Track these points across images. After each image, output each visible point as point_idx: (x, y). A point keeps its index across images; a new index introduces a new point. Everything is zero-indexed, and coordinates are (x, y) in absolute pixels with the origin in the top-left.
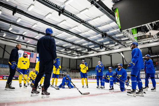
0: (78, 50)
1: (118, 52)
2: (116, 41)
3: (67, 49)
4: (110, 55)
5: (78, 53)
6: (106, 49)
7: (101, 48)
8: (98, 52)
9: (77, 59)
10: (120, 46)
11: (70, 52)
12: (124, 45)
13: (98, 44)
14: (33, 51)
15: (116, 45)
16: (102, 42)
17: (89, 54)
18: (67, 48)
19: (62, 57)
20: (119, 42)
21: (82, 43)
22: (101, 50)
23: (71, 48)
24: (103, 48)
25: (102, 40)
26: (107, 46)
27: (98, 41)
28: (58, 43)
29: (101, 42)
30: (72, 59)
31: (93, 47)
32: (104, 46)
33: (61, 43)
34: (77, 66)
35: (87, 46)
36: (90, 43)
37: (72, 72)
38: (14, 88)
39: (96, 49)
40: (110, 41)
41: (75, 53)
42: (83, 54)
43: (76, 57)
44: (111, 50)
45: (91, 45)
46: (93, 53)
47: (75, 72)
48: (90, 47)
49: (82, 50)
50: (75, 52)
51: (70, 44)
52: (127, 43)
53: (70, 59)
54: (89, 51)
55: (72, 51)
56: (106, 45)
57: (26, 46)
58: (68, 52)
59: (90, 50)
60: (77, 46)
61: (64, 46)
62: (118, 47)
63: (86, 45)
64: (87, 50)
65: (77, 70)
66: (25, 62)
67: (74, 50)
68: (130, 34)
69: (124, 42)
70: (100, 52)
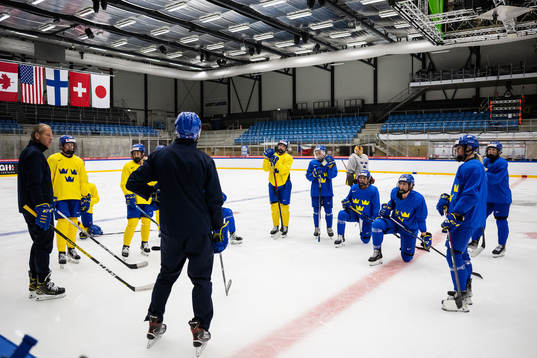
0: (210, 48)
1: (362, 60)
2: (358, 20)
3: (167, 47)
4: (330, 68)
5: (208, 60)
6: (317, 47)
7: (297, 43)
8: (285, 55)
9: (202, 82)
10: (370, 36)
11: (179, 55)
12: (386, 36)
13: (289, 29)
15: (354, 35)
16: (306, 22)
17: (250, 62)
18: (166, 43)
19: (146, 75)
20: (369, 23)
21: (227, 26)
22: (297, 50)
23: (185, 41)
24: (305, 42)
25: (307, 14)
26: (322, 34)
27: (292, 18)
28: (133, 22)
29: (298, 22)
30: (184, 81)
31: (267, 40)
32: (311, 36)
33: (143, 22)
34: (205, 108)
35: (244, 35)
36: (259, 24)
39: (280, 46)
40: (335, 17)
41: (197, 60)
42: (228, 62)
43: (202, 75)
44: (336, 49)
45: (260, 32)
46: (267, 59)
48: (257, 38)
49: (225, 50)
50: (199, 57)
51: (177, 29)
52: (397, 27)
53: (176, 80)
54: (251, 52)
55: (187, 51)
56: (318, 31)
58: (172, 57)
59: (255, 48)
60: (207, 36)
61: (155, 34)
62: (361, 40)
63: (243, 32)
64: (243, 48)
67: (193, 49)
68: (423, 11)
69: (388, 24)
70: (295, 55)
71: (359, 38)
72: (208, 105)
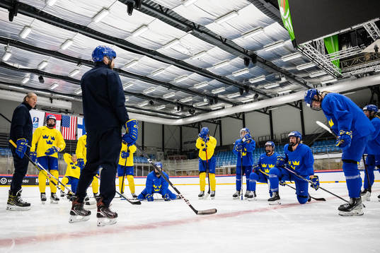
0: (183, 101)
1: (288, 104)
2: (282, 73)
3: (155, 102)
4: (267, 111)
5: (183, 110)
6: (256, 96)
7: (243, 95)
8: (235, 104)
9: (181, 126)
10: (294, 86)
11: (163, 107)
12: (305, 84)
13: (235, 84)
14: (67, 110)
15: (282, 85)
16: (246, 78)
17: (211, 111)
18: (153, 98)
19: (143, 122)
20: (291, 76)
21: (193, 85)
22: (243, 100)
23: (166, 97)
24: (247, 93)
25: (245, 72)
26: (260, 87)
27: (236, 75)
28: (131, 85)
29: (241, 78)
30: (168, 126)
31: (222, 93)
32: (252, 89)
33: (139, 85)
34: (183, 144)
35: (205, 91)
36: (215, 82)
37: (172, 159)
38: (29, 205)
39: (230, 97)
40: (267, 73)
41: (175, 111)
42: (196, 111)
43: (180, 122)
44: (270, 97)
45: (216, 87)
46: (223, 108)
47: (178, 159)
48: (214, 92)
49: (194, 102)
50: (176, 108)
51: (160, 89)
52: (312, 76)
53: (163, 125)
54: (211, 103)
55: (169, 104)
56: (256, 84)
57: (48, 99)
58: (159, 109)
59: (214, 99)
60: (180, 93)
61: (146, 93)
62: (288, 88)
63: (205, 88)
64: (205, 100)
65: (182, 153)
66: (49, 139)
67: (172, 103)
68: (321, 53)
69: (305, 75)
70: (242, 104)
71: (286, 88)
72: (185, 143)
